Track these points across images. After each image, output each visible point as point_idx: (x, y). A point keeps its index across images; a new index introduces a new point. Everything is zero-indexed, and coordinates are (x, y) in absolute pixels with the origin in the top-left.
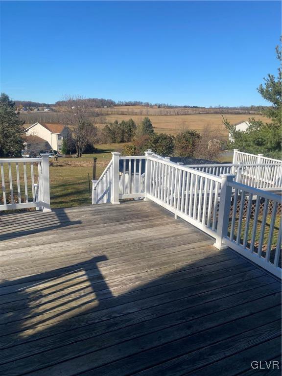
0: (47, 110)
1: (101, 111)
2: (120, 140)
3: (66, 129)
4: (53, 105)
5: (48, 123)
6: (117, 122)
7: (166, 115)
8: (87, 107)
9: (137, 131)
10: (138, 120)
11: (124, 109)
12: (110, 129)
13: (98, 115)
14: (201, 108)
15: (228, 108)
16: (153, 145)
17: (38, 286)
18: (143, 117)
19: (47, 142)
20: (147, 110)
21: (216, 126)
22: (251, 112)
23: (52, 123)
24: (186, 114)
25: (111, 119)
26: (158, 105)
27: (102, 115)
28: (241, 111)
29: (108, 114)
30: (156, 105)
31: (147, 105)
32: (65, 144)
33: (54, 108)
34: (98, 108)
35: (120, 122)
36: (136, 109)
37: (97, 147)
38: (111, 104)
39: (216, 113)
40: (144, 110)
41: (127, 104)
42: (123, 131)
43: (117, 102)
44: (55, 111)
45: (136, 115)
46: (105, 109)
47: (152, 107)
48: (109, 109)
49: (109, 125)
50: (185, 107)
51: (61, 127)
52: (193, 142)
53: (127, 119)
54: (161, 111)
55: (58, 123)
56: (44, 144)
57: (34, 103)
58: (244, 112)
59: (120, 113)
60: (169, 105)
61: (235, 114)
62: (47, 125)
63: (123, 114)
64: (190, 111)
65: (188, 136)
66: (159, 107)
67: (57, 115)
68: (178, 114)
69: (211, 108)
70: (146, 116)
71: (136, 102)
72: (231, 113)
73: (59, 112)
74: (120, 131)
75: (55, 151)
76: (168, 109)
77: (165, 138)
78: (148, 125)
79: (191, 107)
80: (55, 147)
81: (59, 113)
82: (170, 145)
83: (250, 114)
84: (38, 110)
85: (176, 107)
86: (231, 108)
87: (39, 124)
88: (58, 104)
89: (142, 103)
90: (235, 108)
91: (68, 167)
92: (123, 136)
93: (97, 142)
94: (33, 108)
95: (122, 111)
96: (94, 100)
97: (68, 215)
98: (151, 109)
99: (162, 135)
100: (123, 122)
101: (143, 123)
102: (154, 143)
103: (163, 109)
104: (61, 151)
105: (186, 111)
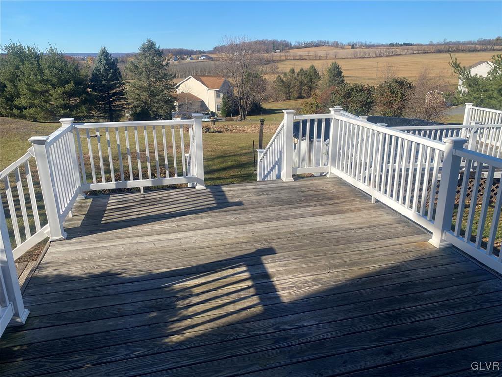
0: (202, 58)
1: (273, 57)
2: (296, 96)
3: (226, 83)
4: (210, 52)
5: (204, 75)
6: (293, 71)
7: (363, 58)
8: (253, 52)
9: (321, 82)
10: (322, 67)
11: (303, 52)
12: (283, 81)
13: (268, 62)
14: (416, 45)
15: (458, 43)
16: (343, 100)
17: (188, 283)
18: (330, 62)
19: (203, 101)
20: (335, 52)
21: (438, 71)
22: (496, 47)
23: (208, 76)
24: (392, 56)
25: (286, 67)
26: (351, 44)
27: (273, 62)
28: (479, 47)
29: (281, 61)
30: (349, 45)
31: (336, 45)
32: (225, 103)
33: (210, 55)
34: (268, 52)
35: (297, 70)
36: (321, 52)
37: (265, 105)
38: (285, 46)
39: (440, 51)
40: (332, 52)
41: (308, 46)
42: (301, 83)
43: (293, 43)
44: (212, 60)
45: (320, 59)
46: (278, 54)
47: (342, 47)
48: (283, 54)
49: (282, 76)
50: (392, 45)
51: (220, 81)
52: (402, 95)
53: (306, 66)
54: (356, 53)
55: (217, 75)
56: (199, 104)
57: (186, 50)
58: (484, 47)
59: (297, 58)
60: (368, 43)
61: (470, 51)
62: (203, 78)
63: (301, 59)
64: (399, 51)
65: (395, 86)
66: (353, 47)
67: (215, 64)
68: (380, 56)
69: (431, 45)
70: (334, 61)
71: (320, 41)
72: (463, 51)
73: (216, 61)
74: (298, 83)
75: (212, 112)
76: (366, 50)
77: (361, 91)
78: (336, 73)
79: (401, 45)
80: (212, 108)
81: (217, 63)
82: (368, 100)
83: (494, 50)
84: (192, 59)
85: (378, 46)
86: (464, 44)
87: (192, 78)
88: (217, 50)
89: (328, 42)
90: (470, 43)
91: (228, 133)
92: (301, 89)
93: (266, 99)
94: (185, 57)
95: (300, 56)
96: (263, 42)
97: (226, 193)
98: (341, 51)
99: (356, 86)
100: (302, 70)
101: (330, 71)
102: (344, 97)
103: (358, 49)
104: (220, 112)
105: (392, 51)
